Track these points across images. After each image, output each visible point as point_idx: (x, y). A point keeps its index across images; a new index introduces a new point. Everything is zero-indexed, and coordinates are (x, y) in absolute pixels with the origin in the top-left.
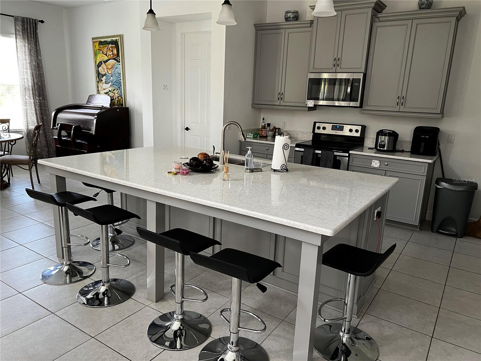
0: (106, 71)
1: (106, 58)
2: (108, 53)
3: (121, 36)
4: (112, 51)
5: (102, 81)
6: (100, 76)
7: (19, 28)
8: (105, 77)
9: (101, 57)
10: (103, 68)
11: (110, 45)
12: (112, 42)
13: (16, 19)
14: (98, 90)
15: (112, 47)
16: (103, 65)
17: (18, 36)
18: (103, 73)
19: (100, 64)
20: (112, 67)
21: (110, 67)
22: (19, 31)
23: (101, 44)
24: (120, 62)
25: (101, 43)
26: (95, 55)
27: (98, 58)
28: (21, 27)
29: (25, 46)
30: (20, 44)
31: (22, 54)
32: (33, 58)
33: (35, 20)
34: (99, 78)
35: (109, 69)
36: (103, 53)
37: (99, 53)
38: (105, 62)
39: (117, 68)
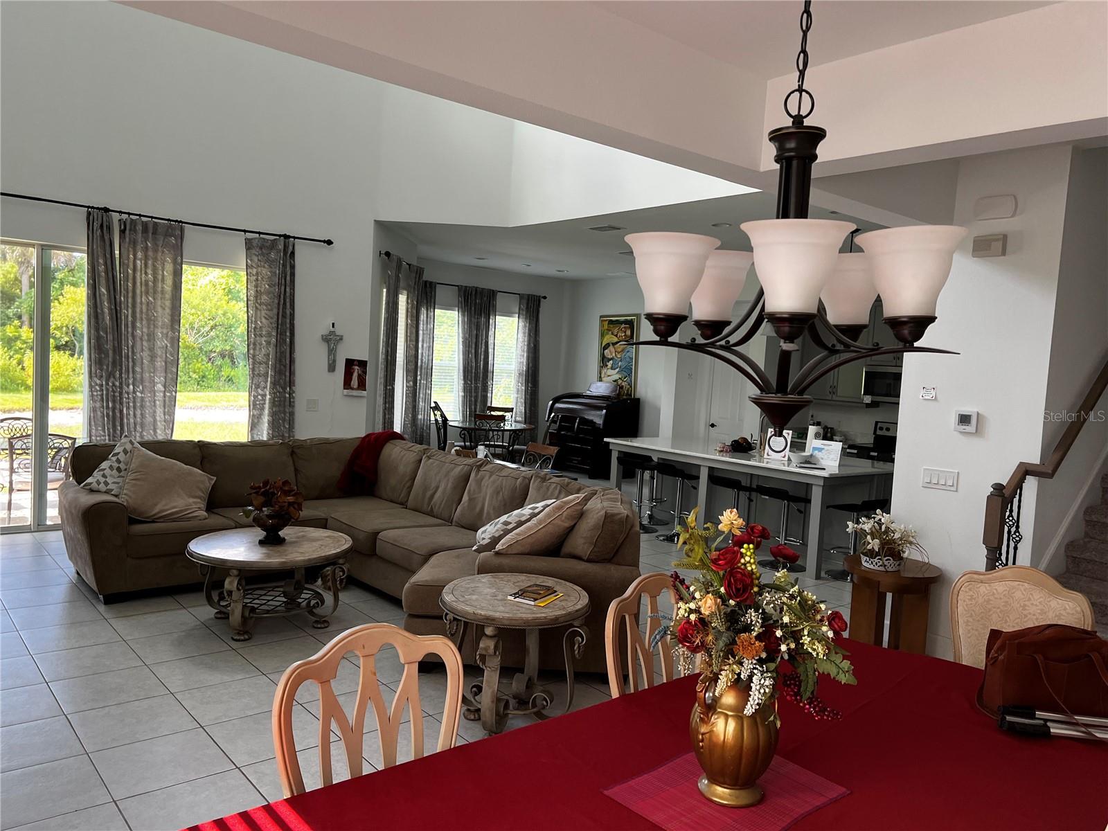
0: (614, 355)
1: (615, 339)
2: (620, 334)
3: (639, 316)
4: (625, 332)
5: (607, 366)
6: (605, 360)
7: (524, 307)
8: (611, 362)
9: (609, 338)
10: (610, 351)
11: (623, 326)
12: (626, 322)
13: (521, 296)
14: (600, 377)
15: (625, 327)
16: (611, 347)
17: (521, 316)
18: (610, 357)
19: (607, 346)
20: (622, 351)
21: (619, 350)
22: (523, 309)
23: (611, 324)
25: (611, 322)
26: (602, 335)
27: (605, 339)
28: (525, 305)
29: (525, 326)
30: (521, 324)
31: (522, 335)
32: (532, 340)
33: (540, 296)
34: (603, 363)
35: (619, 353)
36: (612, 334)
37: (607, 334)
38: (614, 344)
39: (628, 352)
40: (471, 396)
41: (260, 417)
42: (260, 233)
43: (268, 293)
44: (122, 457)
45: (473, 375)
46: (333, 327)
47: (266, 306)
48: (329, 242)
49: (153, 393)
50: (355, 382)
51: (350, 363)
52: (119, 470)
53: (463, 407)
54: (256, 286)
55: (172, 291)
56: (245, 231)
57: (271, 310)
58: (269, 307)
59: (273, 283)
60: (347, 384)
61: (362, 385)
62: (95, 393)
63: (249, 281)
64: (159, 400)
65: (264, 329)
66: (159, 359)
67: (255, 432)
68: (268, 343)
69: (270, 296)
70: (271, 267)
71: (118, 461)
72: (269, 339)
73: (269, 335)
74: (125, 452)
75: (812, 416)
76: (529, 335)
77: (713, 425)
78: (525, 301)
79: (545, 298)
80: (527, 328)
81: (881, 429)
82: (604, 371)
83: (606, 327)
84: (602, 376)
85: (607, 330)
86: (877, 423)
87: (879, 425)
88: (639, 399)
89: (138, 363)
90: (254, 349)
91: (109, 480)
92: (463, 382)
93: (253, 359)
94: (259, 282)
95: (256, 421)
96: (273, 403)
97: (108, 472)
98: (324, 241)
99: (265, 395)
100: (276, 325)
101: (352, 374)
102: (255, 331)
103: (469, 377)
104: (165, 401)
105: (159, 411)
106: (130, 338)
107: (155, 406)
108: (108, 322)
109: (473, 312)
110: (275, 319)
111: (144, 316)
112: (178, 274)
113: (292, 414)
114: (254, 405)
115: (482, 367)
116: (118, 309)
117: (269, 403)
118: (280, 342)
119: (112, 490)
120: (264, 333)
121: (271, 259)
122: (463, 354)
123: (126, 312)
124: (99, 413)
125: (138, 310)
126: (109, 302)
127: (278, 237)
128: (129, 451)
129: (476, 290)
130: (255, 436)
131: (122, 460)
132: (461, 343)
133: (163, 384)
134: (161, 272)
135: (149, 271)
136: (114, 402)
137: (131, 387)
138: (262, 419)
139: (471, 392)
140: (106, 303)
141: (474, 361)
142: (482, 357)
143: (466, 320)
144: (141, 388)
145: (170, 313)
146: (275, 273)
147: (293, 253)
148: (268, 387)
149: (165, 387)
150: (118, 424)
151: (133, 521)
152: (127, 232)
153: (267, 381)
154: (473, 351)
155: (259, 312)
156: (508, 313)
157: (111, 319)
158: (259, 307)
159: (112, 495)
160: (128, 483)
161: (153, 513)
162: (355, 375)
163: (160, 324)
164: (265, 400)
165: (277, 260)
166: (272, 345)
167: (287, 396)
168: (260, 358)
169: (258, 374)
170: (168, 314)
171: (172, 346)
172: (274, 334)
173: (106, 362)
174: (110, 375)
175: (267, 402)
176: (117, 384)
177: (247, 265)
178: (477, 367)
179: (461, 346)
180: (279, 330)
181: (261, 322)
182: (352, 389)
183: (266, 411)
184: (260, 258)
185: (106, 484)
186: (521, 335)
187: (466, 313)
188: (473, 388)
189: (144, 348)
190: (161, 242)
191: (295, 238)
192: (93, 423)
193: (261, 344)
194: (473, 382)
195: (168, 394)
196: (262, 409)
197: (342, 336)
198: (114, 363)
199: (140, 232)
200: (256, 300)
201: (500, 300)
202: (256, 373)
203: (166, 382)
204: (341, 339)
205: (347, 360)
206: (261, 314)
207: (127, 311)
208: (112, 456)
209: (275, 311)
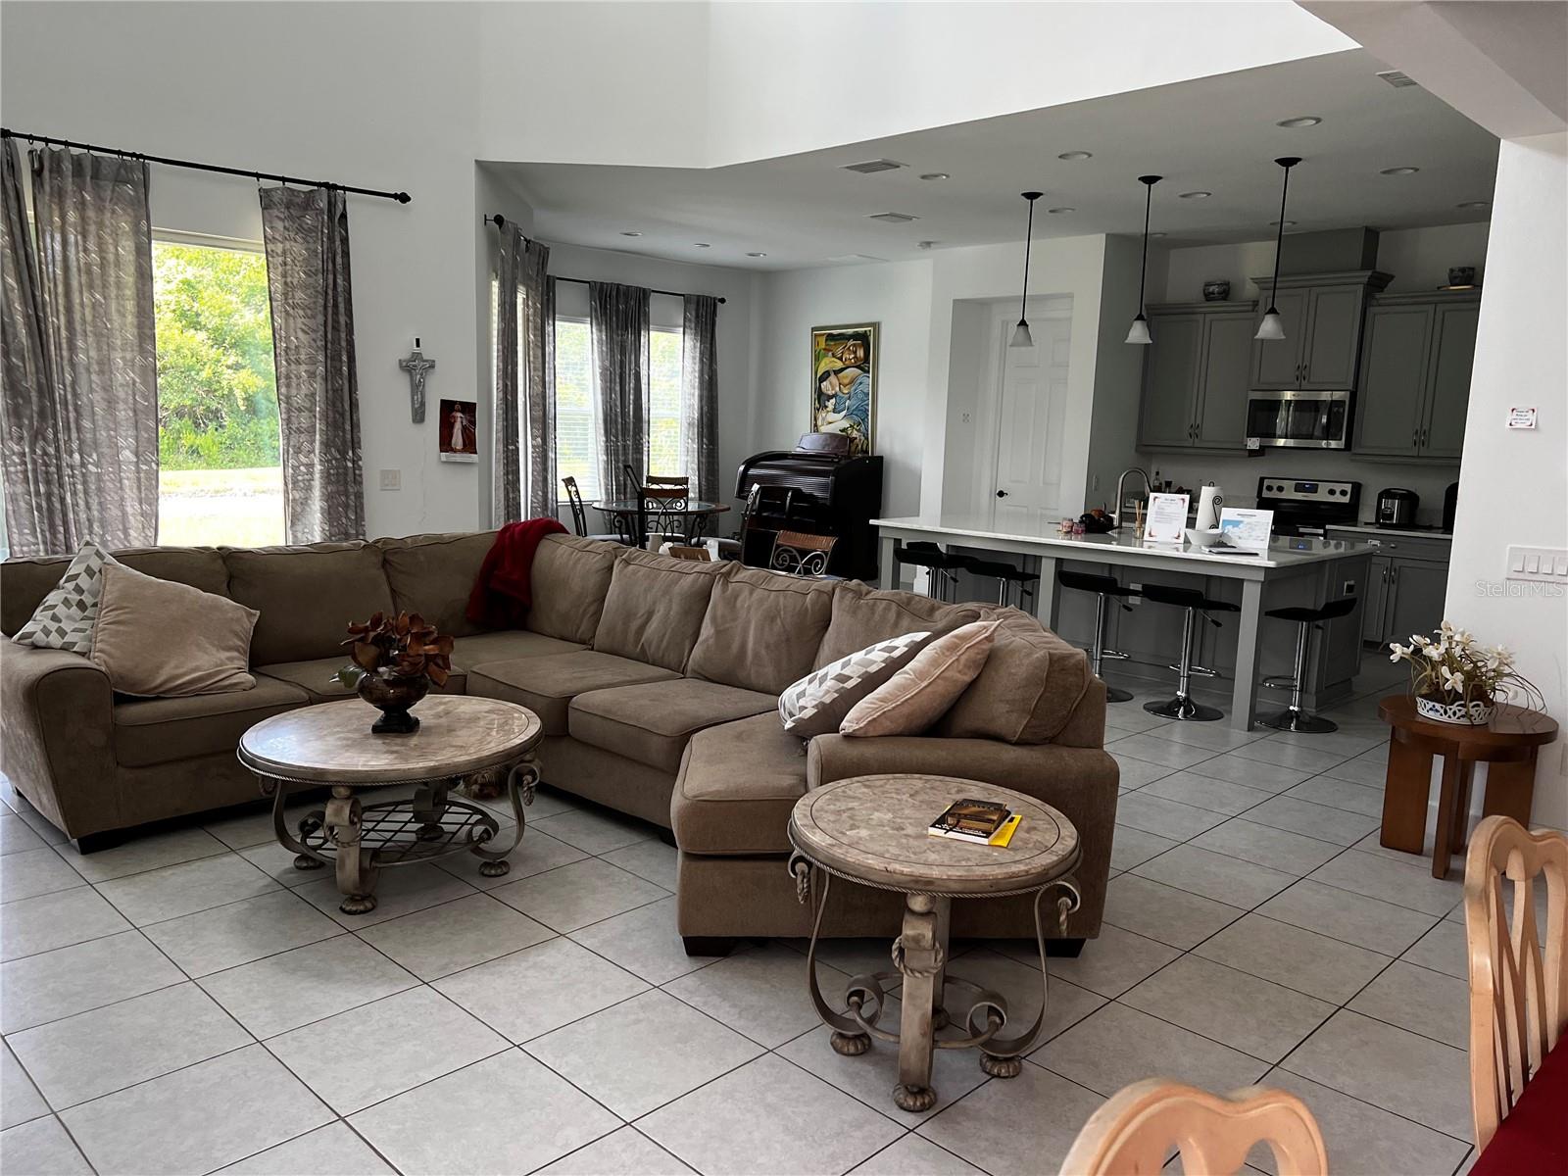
0: (838, 389)
1: (839, 365)
2: (846, 356)
3: (876, 326)
4: (855, 352)
5: (826, 407)
6: (822, 398)
7: (691, 315)
8: (833, 401)
9: (828, 363)
10: (831, 383)
11: (851, 342)
12: (856, 336)
13: (687, 299)
14: (816, 425)
15: (854, 345)
16: (833, 378)
17: (688, 331)
18: (830, 393)
19: (825, 376)
20: (852, 382)
21: (846, 381)
22: (690, 320)
23: (831, 340)
24: (869, 372)
25: (830, 337)
26: (817, 358)
27: (823, 364)
28: (694, 313)
29: (695, 347)
30: (689, 343)
31: (691, 361)
32: (706, 368)
33: (715, 299)
34: (819, 403)
35: (845, 386)
36: (834, 356)
37: (826, 356)
38: (837, 372)
39: (861, 383)
40: (617, 462)
41: (305, 502)
42: (284, 180)
43: (305, 287)
44: (84, 581)
45: (619, 427)
46: (418, 345)
47: (303, 309)
48: (404, 198)
49: (116, 466)
50: (457, 440)
51: (448, 407)
52: (81, 605)
53: (606, 477)
54: (284, 276)
55: (136, 282)
56: (258, 176)
57: (313, 317)
58: (309, 312)
59: (313, 269)
60: (446, 444)
61: (470, 445)
62: (12, 469)
63: (271, 265)
64: (128, 479)
65: (302, 351)
66: (121, 406)
67: (299, 528)
68: (312, 375)
69: (308, 292)
70: (308, 242)
71: (79, 590)
72: (312, 368)
73: (312, 361)
74: (90, 572)
75: (1158, 473)
76: (701, 360)
77: (1001, 494)
78: (693, 306)
79: (723, 301)
80: (698, 350)
81: (1270, 488)
82: (822, 415)
83: (823, 345)
84: (819, 423)
85: (825, 349)
86: (1262, 480)
87: (1266, 483)
88: (881, 458)
89: (86, 412)
90: (288, 386)
91: (66, 626)
92: (604, 439)
93: (287, 403)
94: (288, 267)
95: (299, 509)
96: (327, 477)
97: (61, 611)
98: (395, 196)
99: (312, 465)
100: (323, 343)
101: (452, 426)
102: (286, 351)
103: (613, 431)
104: (139, 479)
105: (130, 494)
106: (67, 368)
107: (121, 488)
108: (24, 340)
109: (614, 326)
110: (321, 333)
111: (89, 328)
112: (143, 254)
113: (359, 496)
114: (294, 483)
115: (631, 413)
116: (41, 314)
117: (321, 478)
118: (332, 373)
119: (74, 644)
120: (303, 357)
121: (305, 227)
122: (602, 394)
123: (56, 321)
124: (22, 504)
125: (77, 316)
126: (25, 304)
127: (316, 188)
128: (97, 571)
129: (618, 289)
130: (299, 535)
131: (84, 586)
132: (598, 375)
133: (133, 447)
134: (111, 248)
135: (91, 246)
136: (48, 483)
137: (77, 456)
138: (309, 506)
139: (616, 454)
140: (17, 305)
141: (618, 403)
142: (632, 397)
143: (604, 337)
144: (95, 456)
145: (136, 323)
146: (315, 251)
147: (344, 216)
148: (317, 452)
149: (137, 455)
150: (59, 522)
151: (121, 700)
152: (46, 173)
153: (314, 441)
154: (618, 388)
155: (291, 321)
156: (667, 327)
157: (30, 334)
158: (291, 311)
159: (75, 652)
160: (104, 629)
161: (158, 681)
162: (458, 428)
163: (119, 342)
164: (312, 474)
165: (317, 227)
166: (318, 379)
167: (350, 465)
168: (299, 400)
169: (297, 428)
170: (132, 323)
171: (144, 382)
172: (321, 358)
173: (28, 412)
174: (37, 435)
175: (317, 476)
176: (51, 450)
177: (265, 237)
178: (624, 414)
179: (598, 382)
180: (329, 351)
181: (296, 338)
182: (454, 451)
183: (317, 492)
184: (287, 224)
185: (62, 633)
186: (688, 362)
187: (604, 327)
188: (620, 448)
189: (94, 386)
190: (109, 192)
191: (345, 189)
192: (13, 522)
193: (299, 377)
194: (620, 438)
195: (144, 467)
196: (309, 488)
197: (434, 361)
198: (42, 414)
199: (70, 174)
200: (286, 299)
201: (656, 305)
202: (293, 427)
203: (137, 447)
204: (432, 366)
205: (443, 402)
206: (295, 323)
207: (58, 319)
208: (65, 582)
209: (320, 318)
